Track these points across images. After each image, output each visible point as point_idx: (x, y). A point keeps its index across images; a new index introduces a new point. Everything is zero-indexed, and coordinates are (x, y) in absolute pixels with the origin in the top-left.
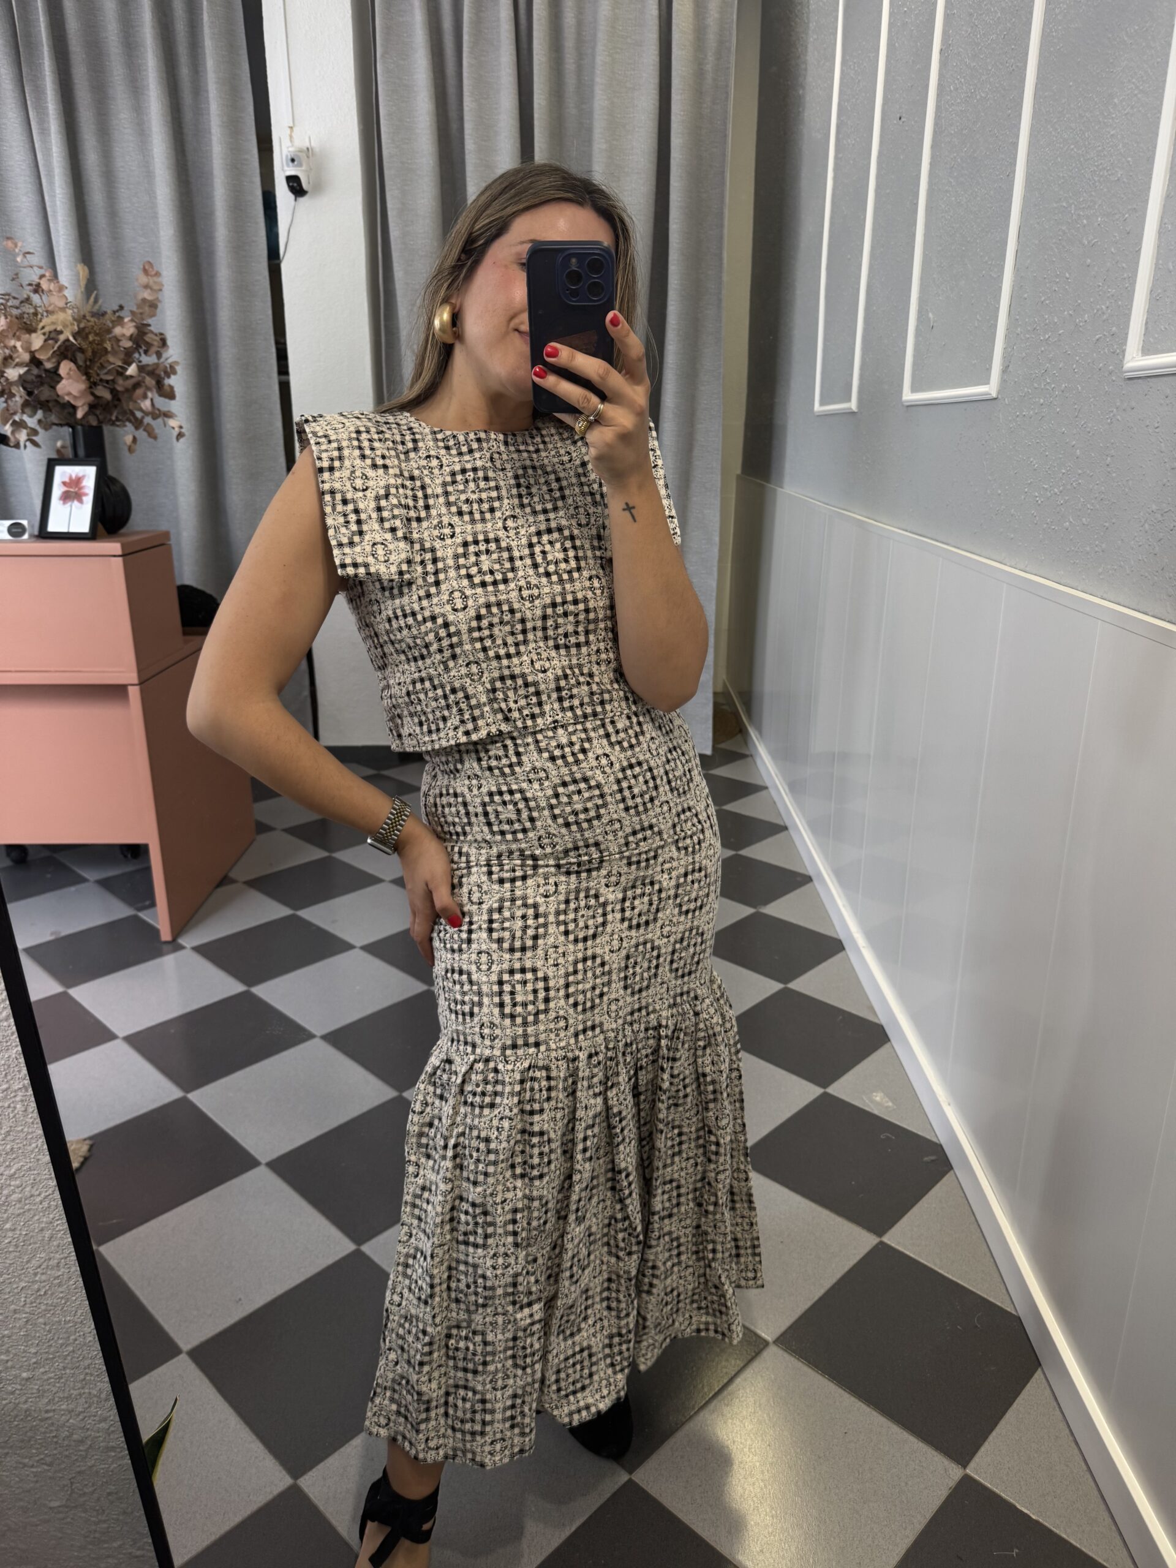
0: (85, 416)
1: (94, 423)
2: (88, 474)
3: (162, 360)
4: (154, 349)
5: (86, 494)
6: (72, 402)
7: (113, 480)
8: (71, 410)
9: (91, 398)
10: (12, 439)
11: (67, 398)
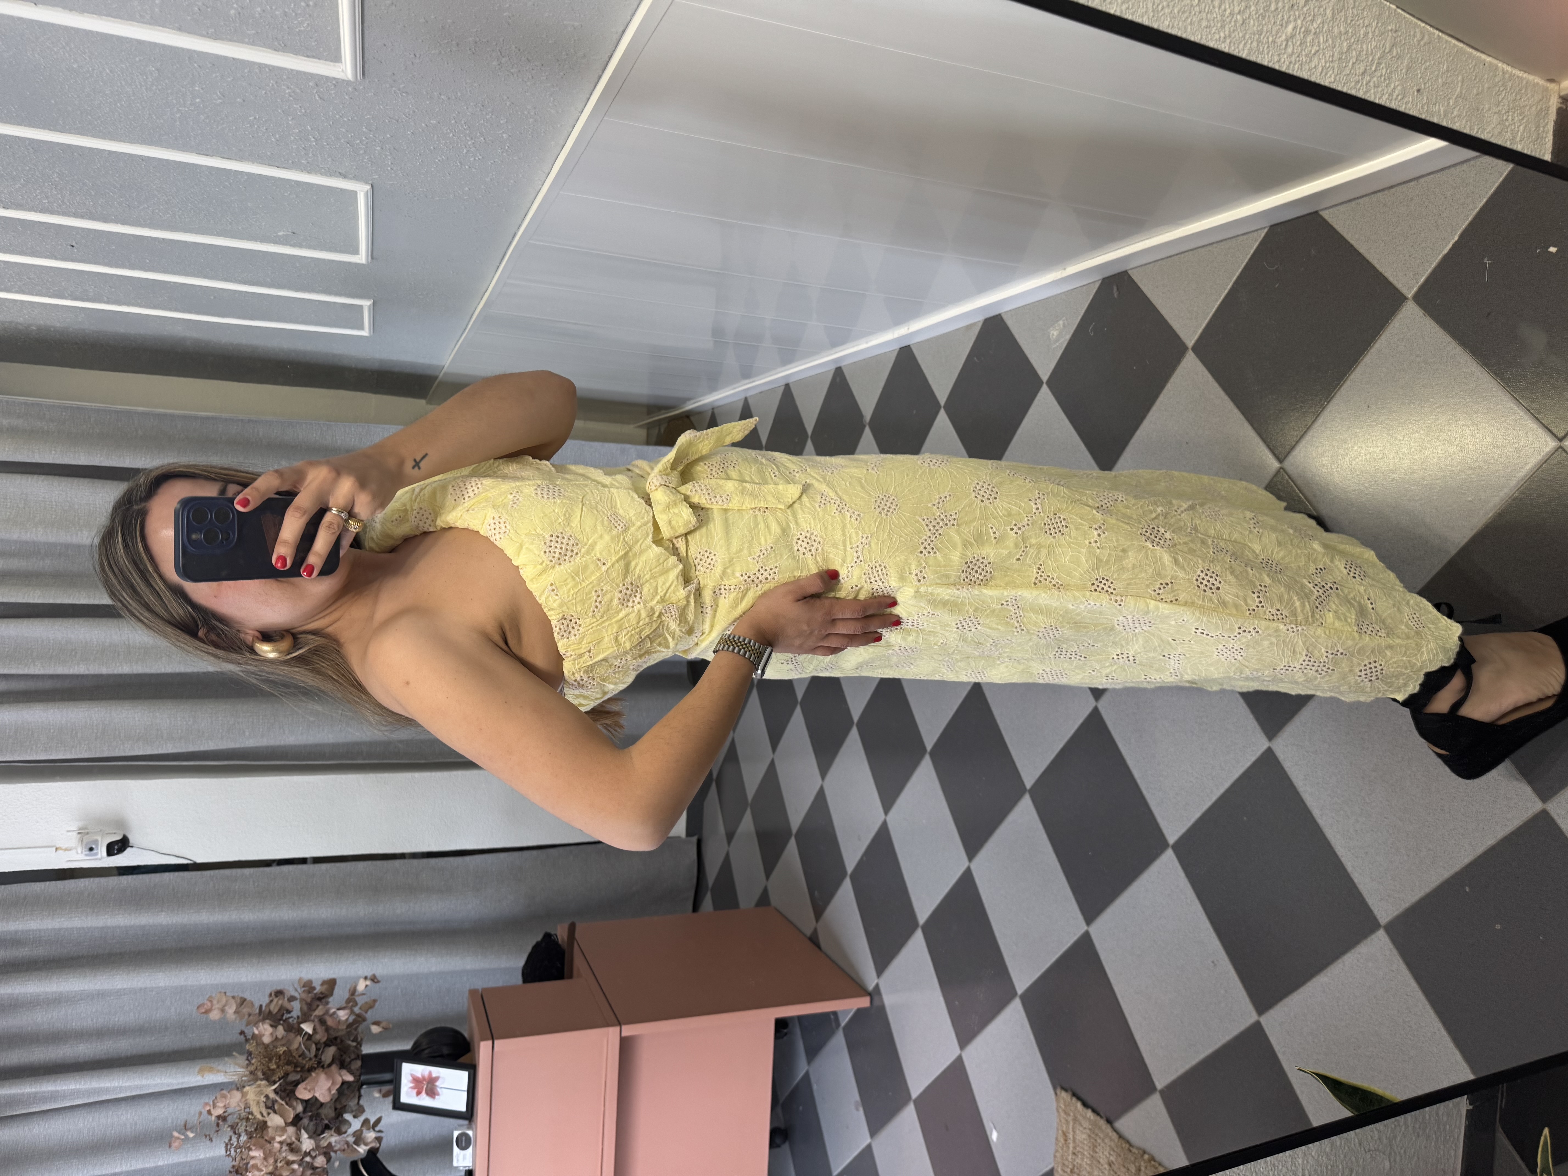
0: (352, 1073)
1: (359, 1063)
2: (409, 1071)
3: (297, 995)
4: (287, 1005)
5: (430, 1073)
6: (338, 1086)
7: (416, 1045)
8: (345, 1086)
9: (334, 1068)
10: (373, 1145)
11: (334, 1091)
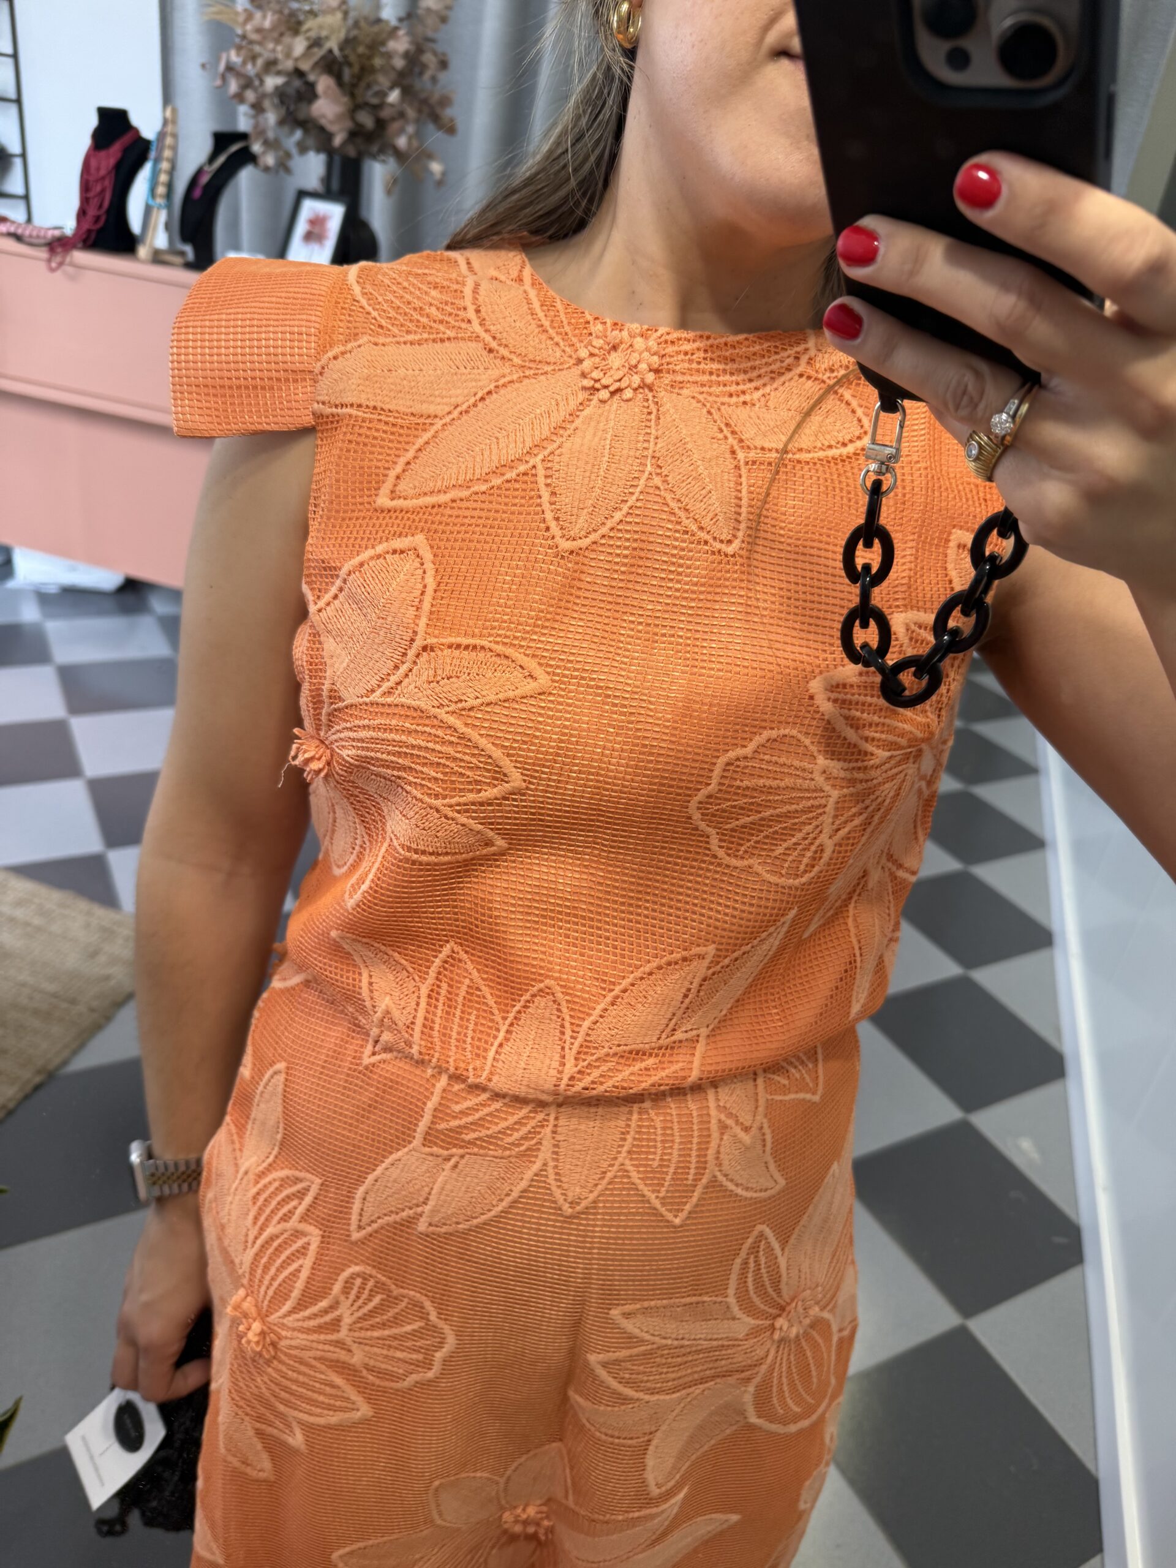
0: (344, 144)
1: (353, 154)
2: (334, 213)
5: (329, 237)
6: (328, 127)
8: (328, 135)
9: (350, 124)
10: (262, 160)
11: (323, 121)
